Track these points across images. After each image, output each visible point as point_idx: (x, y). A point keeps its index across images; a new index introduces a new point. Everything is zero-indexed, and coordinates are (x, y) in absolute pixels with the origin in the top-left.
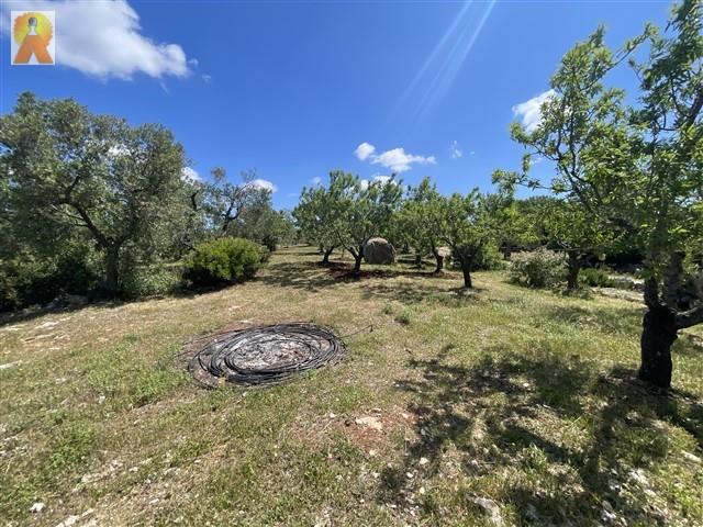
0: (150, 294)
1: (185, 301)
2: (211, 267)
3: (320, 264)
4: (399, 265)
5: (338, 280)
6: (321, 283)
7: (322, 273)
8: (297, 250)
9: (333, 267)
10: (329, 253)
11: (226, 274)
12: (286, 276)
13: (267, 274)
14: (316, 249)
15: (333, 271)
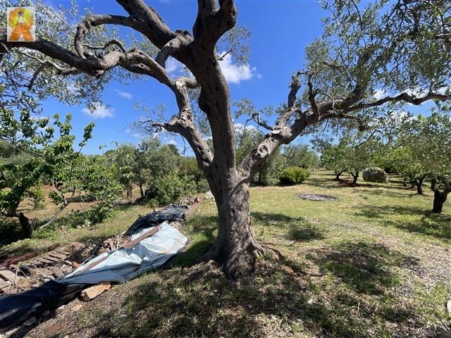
0: (271, 184)
1: (281, 188)
2: (290, 177)
3: (334, 180)
4: (390, 184)
5: (343, 186)
6: (334, 187)
7: (335, 183)
8: (320, 173)
9: (341, 181)
10: (339, 174)
11: (294, 180)
12: (316, 183)
13: (307, 182)
14: (332, 172)
15: (341, 183)
